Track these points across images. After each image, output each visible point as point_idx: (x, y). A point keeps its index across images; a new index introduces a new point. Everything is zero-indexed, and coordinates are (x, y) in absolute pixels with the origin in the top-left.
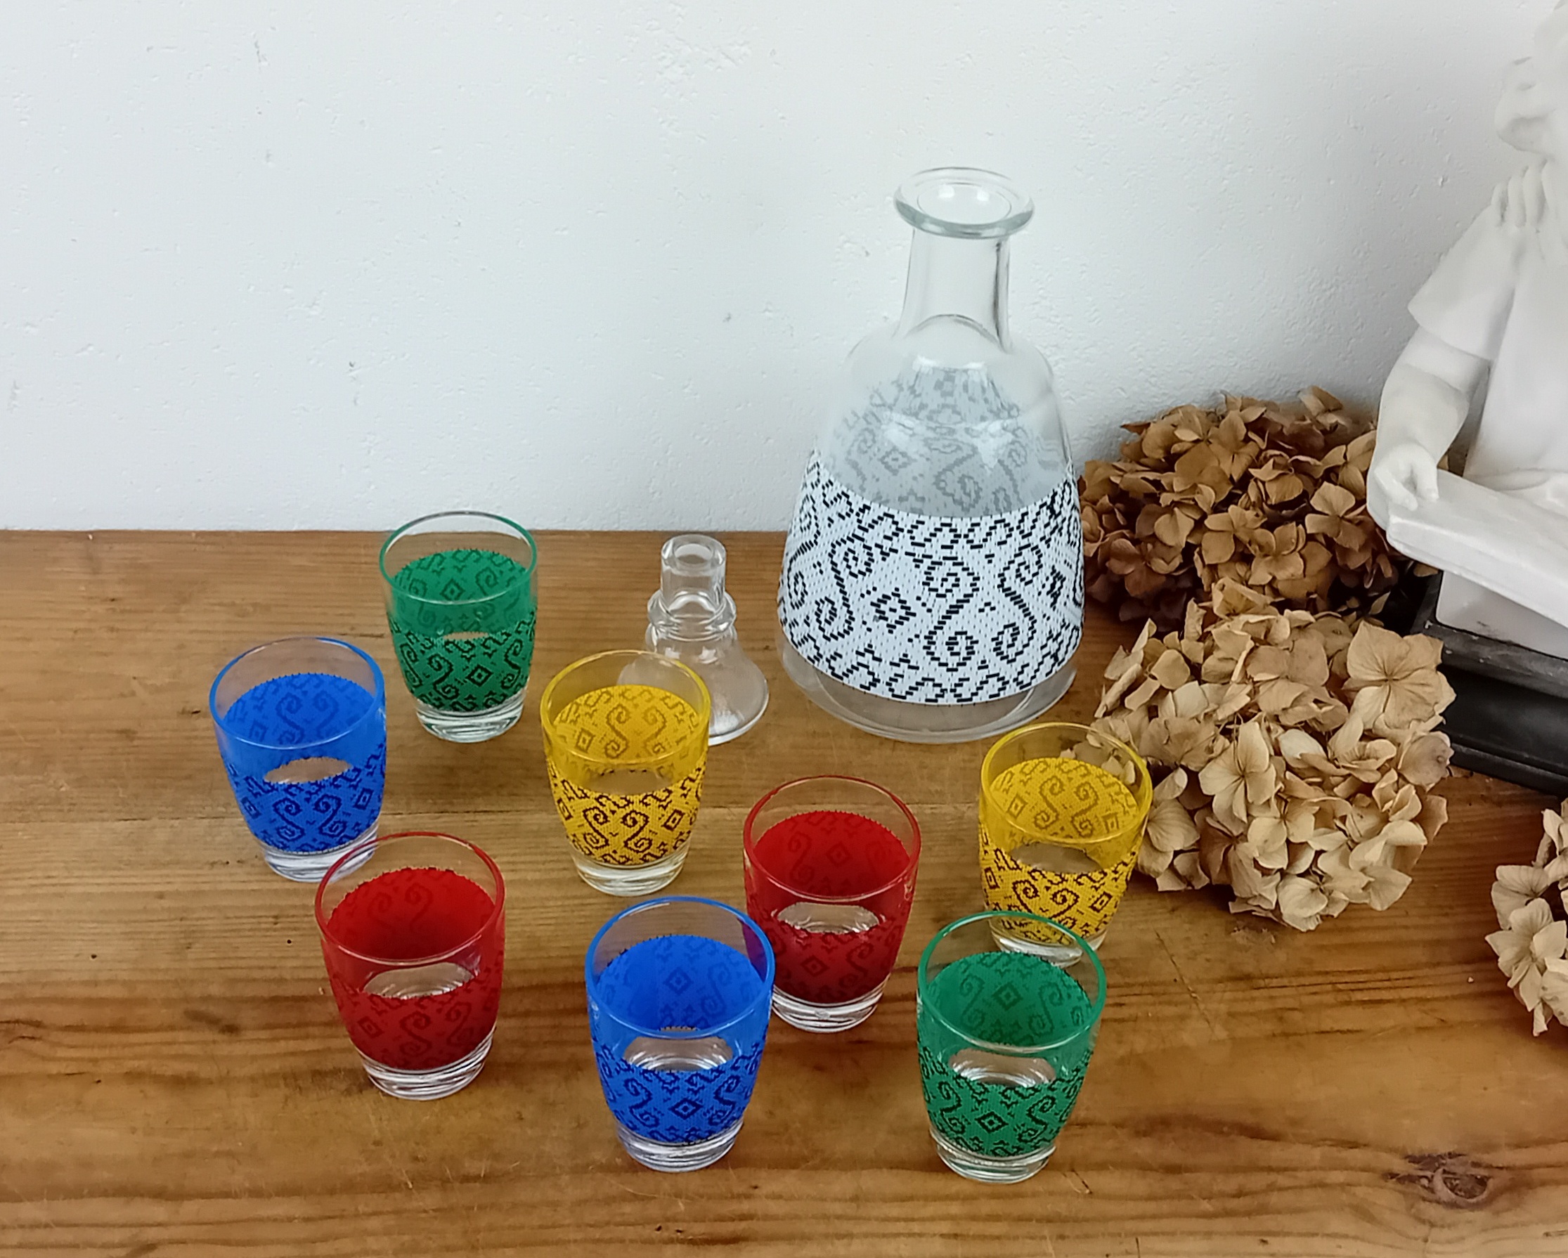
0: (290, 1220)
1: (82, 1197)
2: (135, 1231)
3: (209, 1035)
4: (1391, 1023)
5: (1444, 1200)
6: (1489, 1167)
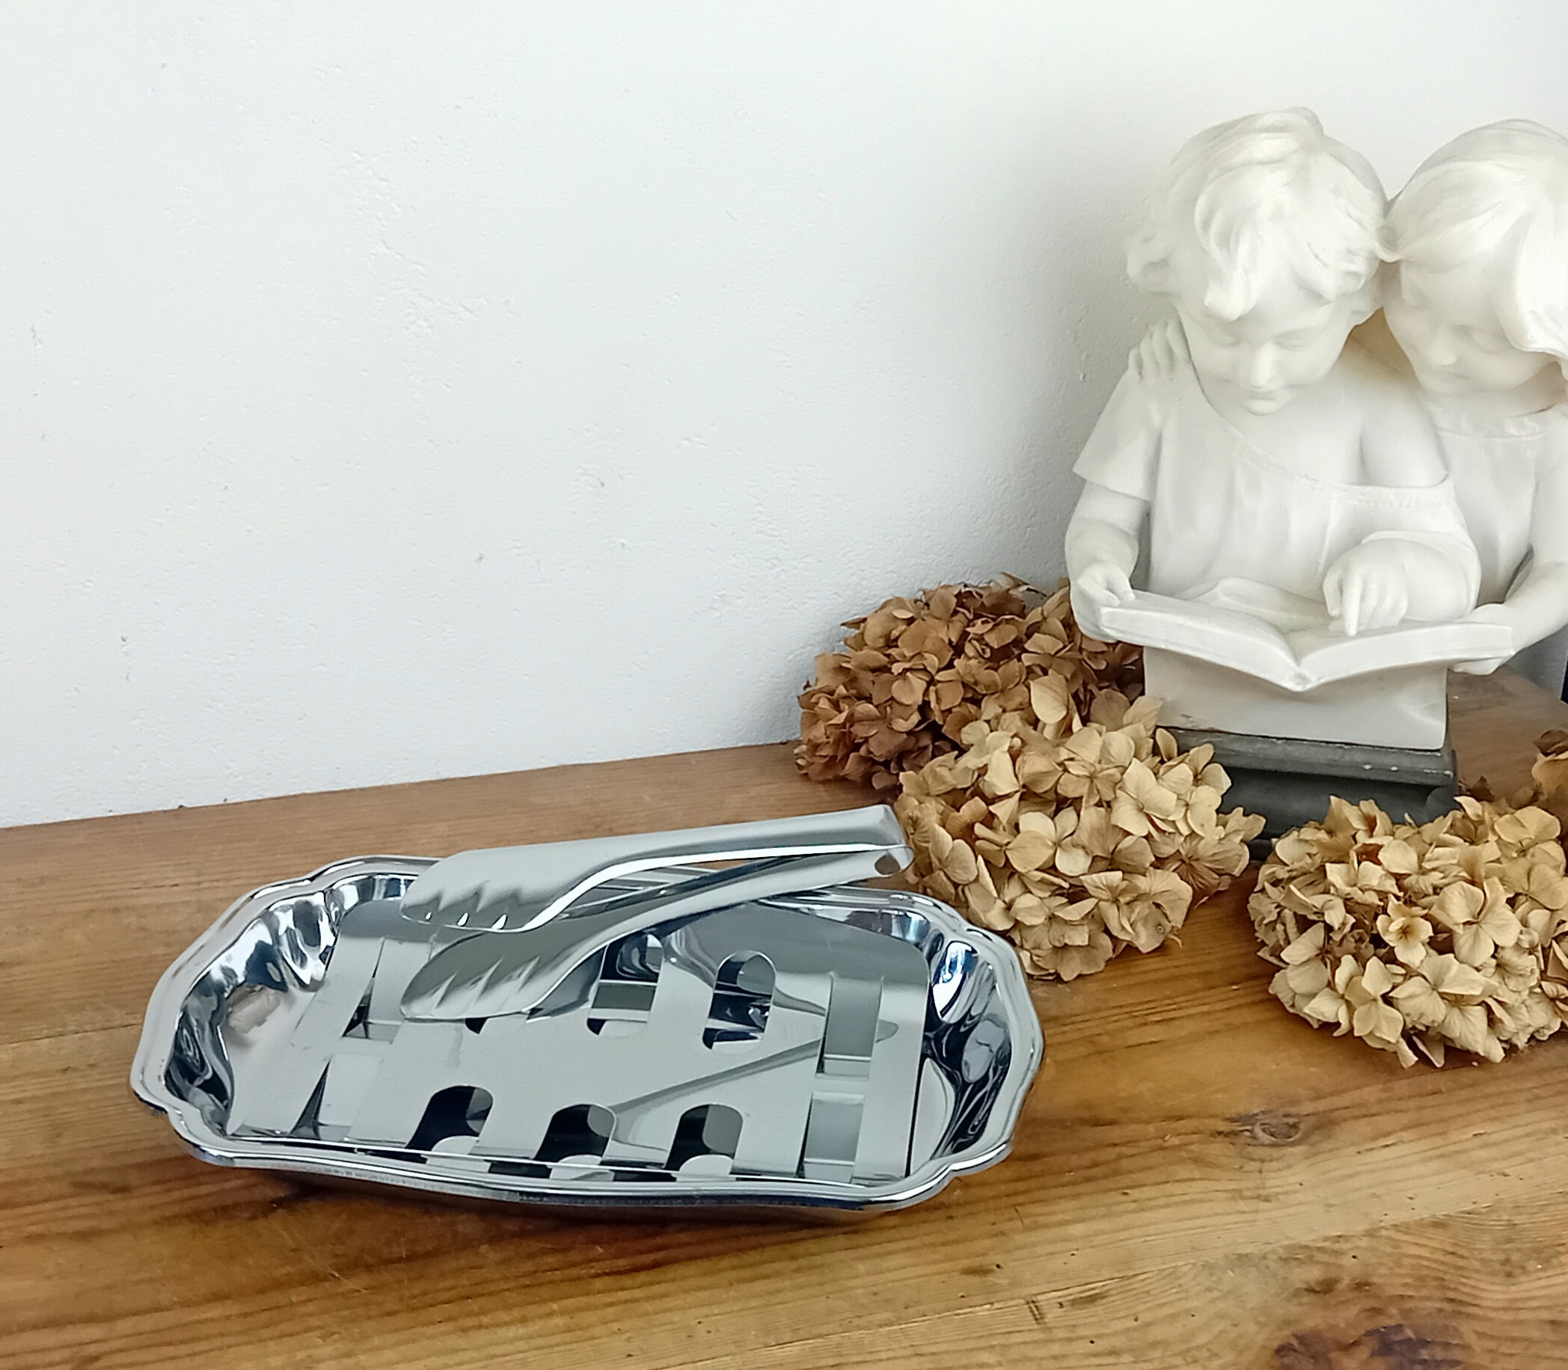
0: (228, 1317)
1: (11, 1333)
2: (74, 1349)
3: (100, 1197)
4: (1184, 1033)
5: (1266, 1142)
6: (1297, 1116)
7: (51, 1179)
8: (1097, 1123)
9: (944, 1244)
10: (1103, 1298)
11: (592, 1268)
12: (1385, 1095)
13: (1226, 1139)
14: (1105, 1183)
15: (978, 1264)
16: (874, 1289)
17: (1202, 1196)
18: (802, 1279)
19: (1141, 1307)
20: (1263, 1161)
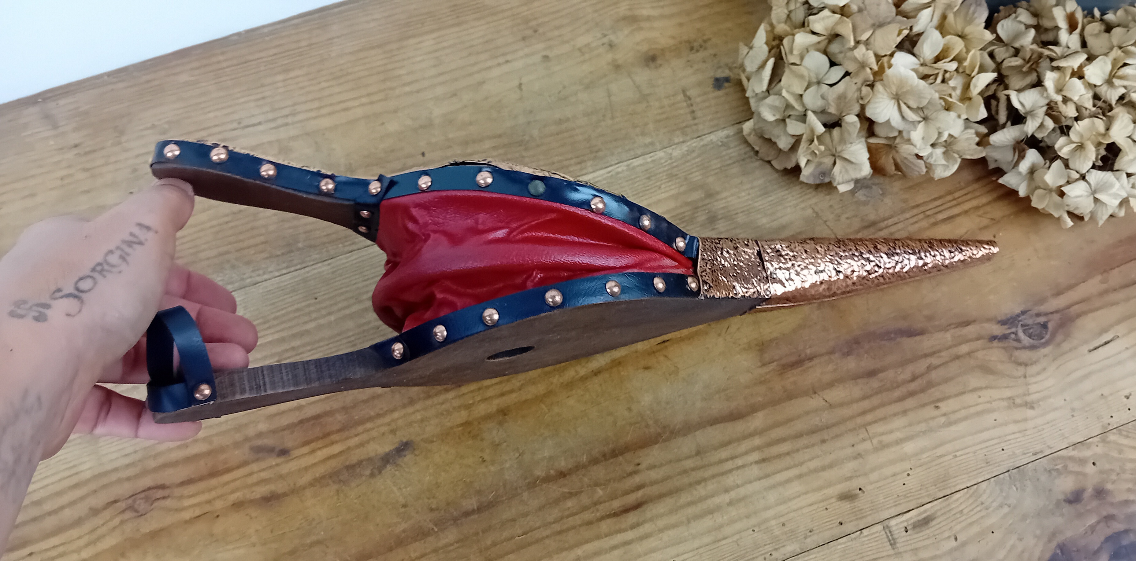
3: (272, 460)
4: (964, 230)
5: (1027, 345)
6: (1046, 314)
7: (237, 445)
8: (911, 333)
9: (824, 468)
10: (932, 520)
11: (598, 511)
12: (1104, 286)
13: (1001, 344)
14: (924, 398)
15: (847, 489)
16: (782, 520)
17: (988, 406)
18: (733, 512)
19: (958, 527)
20: (1026, 365)
